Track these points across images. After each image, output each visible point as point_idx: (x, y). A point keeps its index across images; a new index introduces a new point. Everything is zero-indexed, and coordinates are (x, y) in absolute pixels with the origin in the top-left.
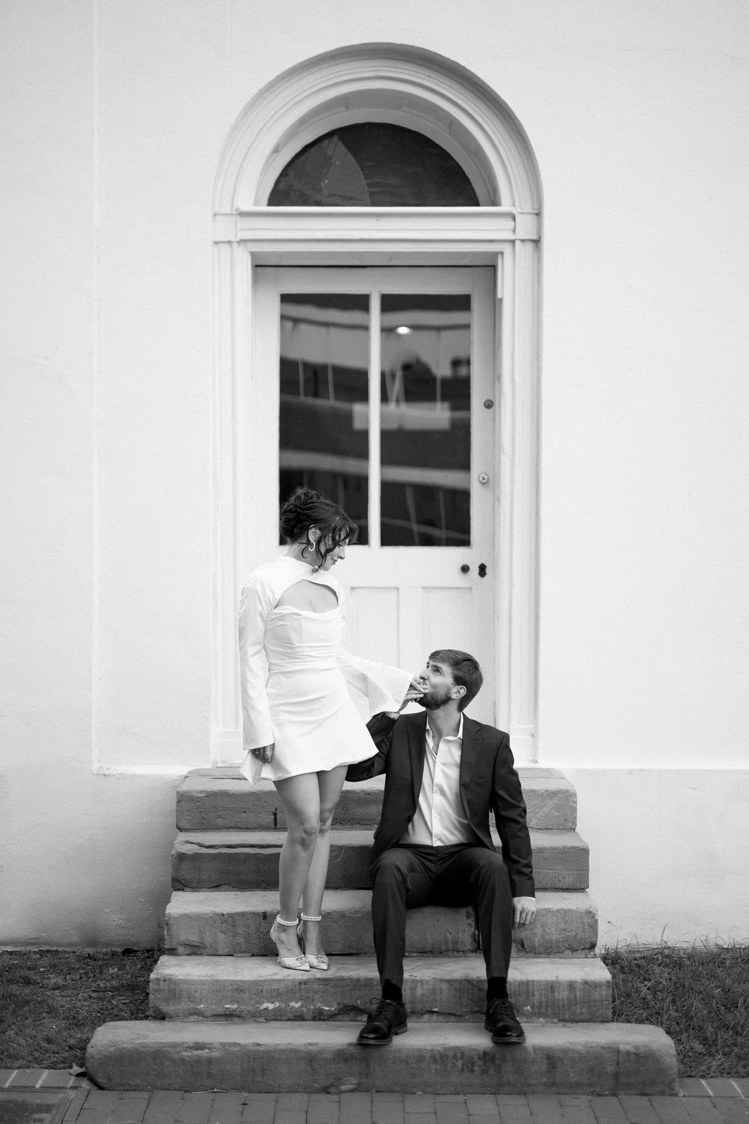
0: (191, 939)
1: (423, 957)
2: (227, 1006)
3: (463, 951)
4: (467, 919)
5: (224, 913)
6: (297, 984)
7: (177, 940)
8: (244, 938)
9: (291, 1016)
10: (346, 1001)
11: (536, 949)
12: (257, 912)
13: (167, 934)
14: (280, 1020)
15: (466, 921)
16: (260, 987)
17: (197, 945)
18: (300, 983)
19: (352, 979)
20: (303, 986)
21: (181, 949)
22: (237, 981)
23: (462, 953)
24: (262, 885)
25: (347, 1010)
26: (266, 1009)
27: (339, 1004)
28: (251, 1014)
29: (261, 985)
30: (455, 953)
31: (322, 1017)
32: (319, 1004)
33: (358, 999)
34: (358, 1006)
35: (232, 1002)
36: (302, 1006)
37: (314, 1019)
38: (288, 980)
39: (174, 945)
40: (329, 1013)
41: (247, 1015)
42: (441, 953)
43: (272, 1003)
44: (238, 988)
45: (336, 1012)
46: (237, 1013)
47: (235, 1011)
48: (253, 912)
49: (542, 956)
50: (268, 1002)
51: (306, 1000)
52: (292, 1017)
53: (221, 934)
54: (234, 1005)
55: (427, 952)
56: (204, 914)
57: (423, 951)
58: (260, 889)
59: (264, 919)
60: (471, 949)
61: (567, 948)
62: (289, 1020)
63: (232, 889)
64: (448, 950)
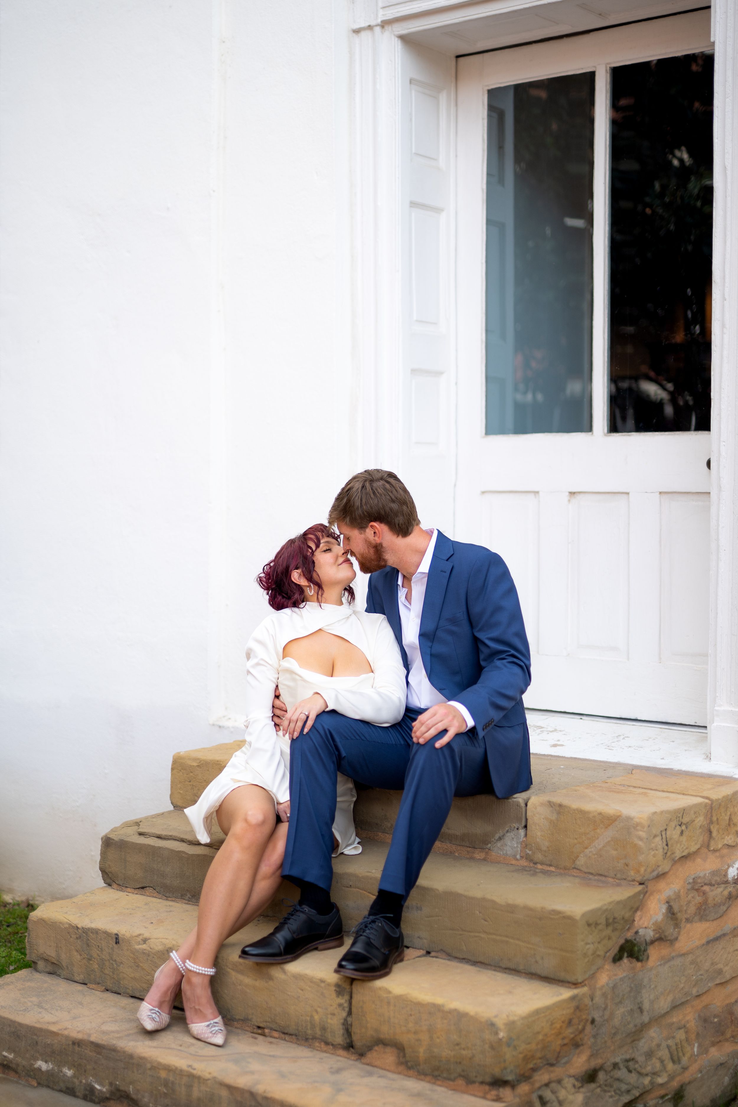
0: (49, 954)
1: (285, 1040)
2: (5, 1053)
3: (332, 1045)
4: (338, 996)
5: (79, 926)
6: (71, 1043)
7: (36, 951)
8: (98, 964)
9: (62, 1085)
10: (118, 1083)
11: (419, 1065)
12: (110, 932)
13: (28, 941)
14: (53, 1089)
15: (336, 998)
16: (35, 1037)
17: (55, 962)
18: (74, 1043)
19: (124, 1052)
20: (76, 1048)
21: (41, 964)
22: (15, 1022)
23: (331, 1047)
24: (187, 895)
25: (121, 1096)
26: (39, 1069)
27: (111, 1084)
28: (26, 1072)
29: (36, 1035)
30: (323, 1045)
31: (94, 1098)
32: (91, 1078)
33: (131, 1083)
34: (130, 1093)
35: (10, 1050)
36: (74, 1076)
37: (85, 1098)
38: (62, 1035)
39: (34, 958)
40: (100, 1095)
41: (23, 1071)
42: (307, 1039)
43: (46, 1062)
44: (15, 1032)
45: (108, 1096)
46: (14, 1066)
47: (11, 1061)
48: (106, 932)
49: (428, 1078)
50: (42, 1060)
51: (77, 1067)
52: (64, 1089)
53: (76, 953)
54: (10, 1054)
55: (291, 1035)
56: (60, 923)
57: (286, 1031)
58: (184, 901)
59: (116, 943)
60: (342, 1043)
61: (460, 1076)
62: (61, 1091)
63: (156, 894)
64: (314, 1038)
